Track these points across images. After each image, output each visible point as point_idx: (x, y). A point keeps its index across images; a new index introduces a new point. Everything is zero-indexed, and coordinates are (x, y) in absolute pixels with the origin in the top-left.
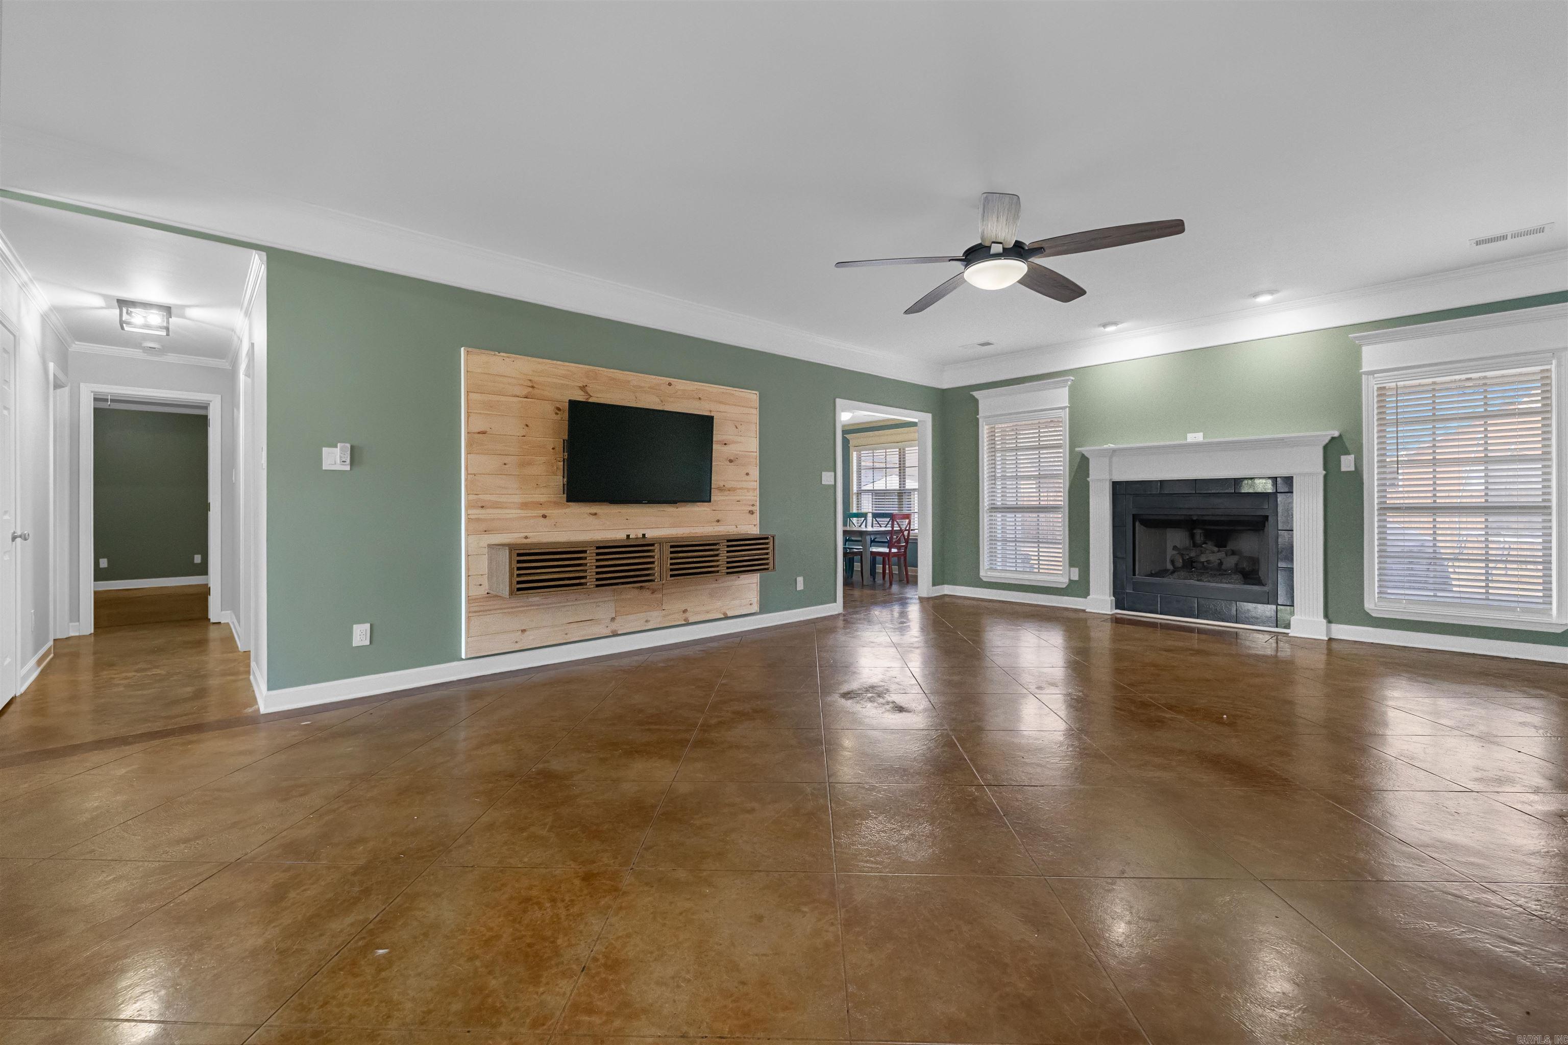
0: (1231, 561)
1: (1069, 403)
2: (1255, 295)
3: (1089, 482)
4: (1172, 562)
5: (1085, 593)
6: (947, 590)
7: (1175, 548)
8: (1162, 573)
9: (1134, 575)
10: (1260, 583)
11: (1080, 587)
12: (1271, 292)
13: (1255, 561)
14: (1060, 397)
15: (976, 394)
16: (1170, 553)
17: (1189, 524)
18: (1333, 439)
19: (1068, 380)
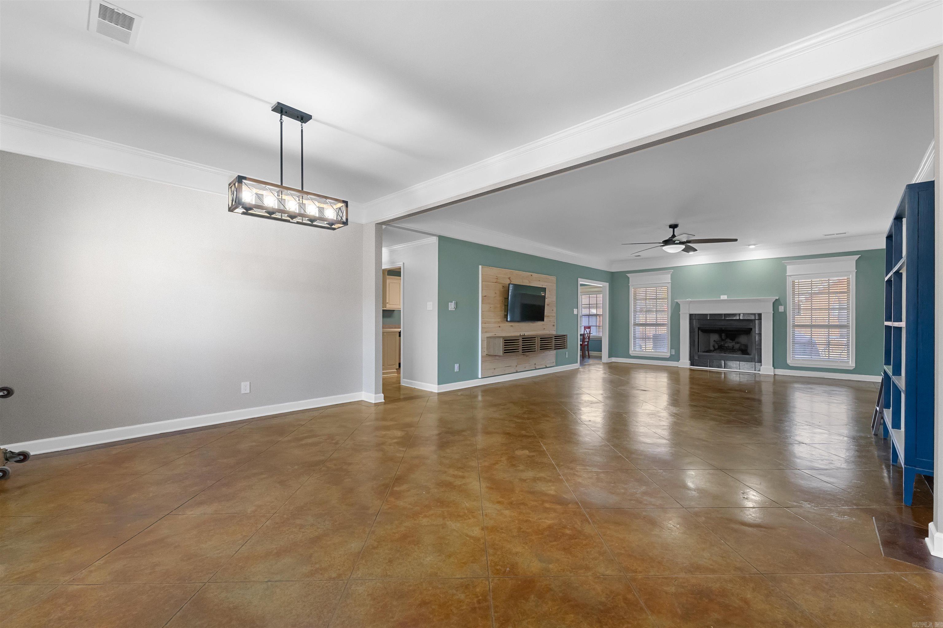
0: (737, 346)
1: (671, 281)
2: (749, 245)
3: (680, 314)
4: (714, 347)
5: (678, 359)
6: (614, 360)
7: (714, 341)
8: (709, 351)
9: (698, 352)
10: (748, 354)
11: (676, 357)
12: (754, 245)
13: (746, 346)
14: (667, 278)
15: (628, 275)
16: (712, 343)
17: (719, 331)
18: (776, 299)
19: (671, 272)
